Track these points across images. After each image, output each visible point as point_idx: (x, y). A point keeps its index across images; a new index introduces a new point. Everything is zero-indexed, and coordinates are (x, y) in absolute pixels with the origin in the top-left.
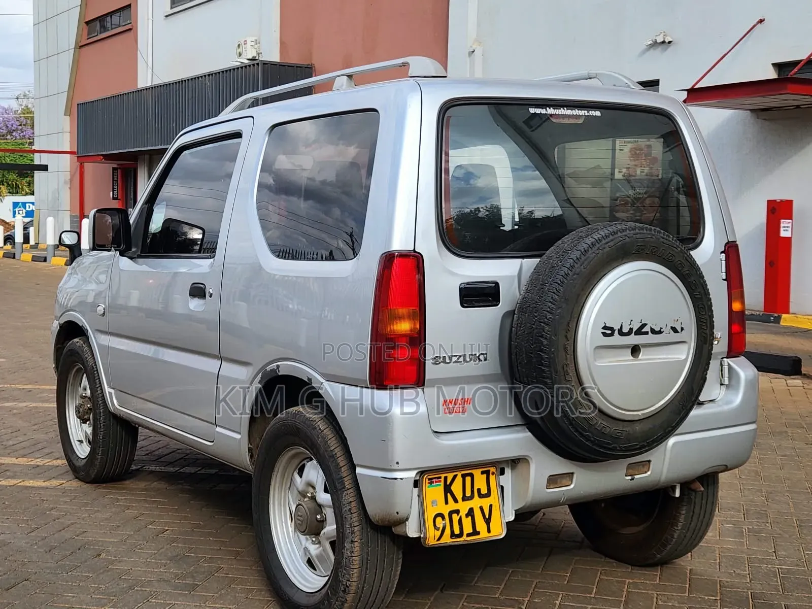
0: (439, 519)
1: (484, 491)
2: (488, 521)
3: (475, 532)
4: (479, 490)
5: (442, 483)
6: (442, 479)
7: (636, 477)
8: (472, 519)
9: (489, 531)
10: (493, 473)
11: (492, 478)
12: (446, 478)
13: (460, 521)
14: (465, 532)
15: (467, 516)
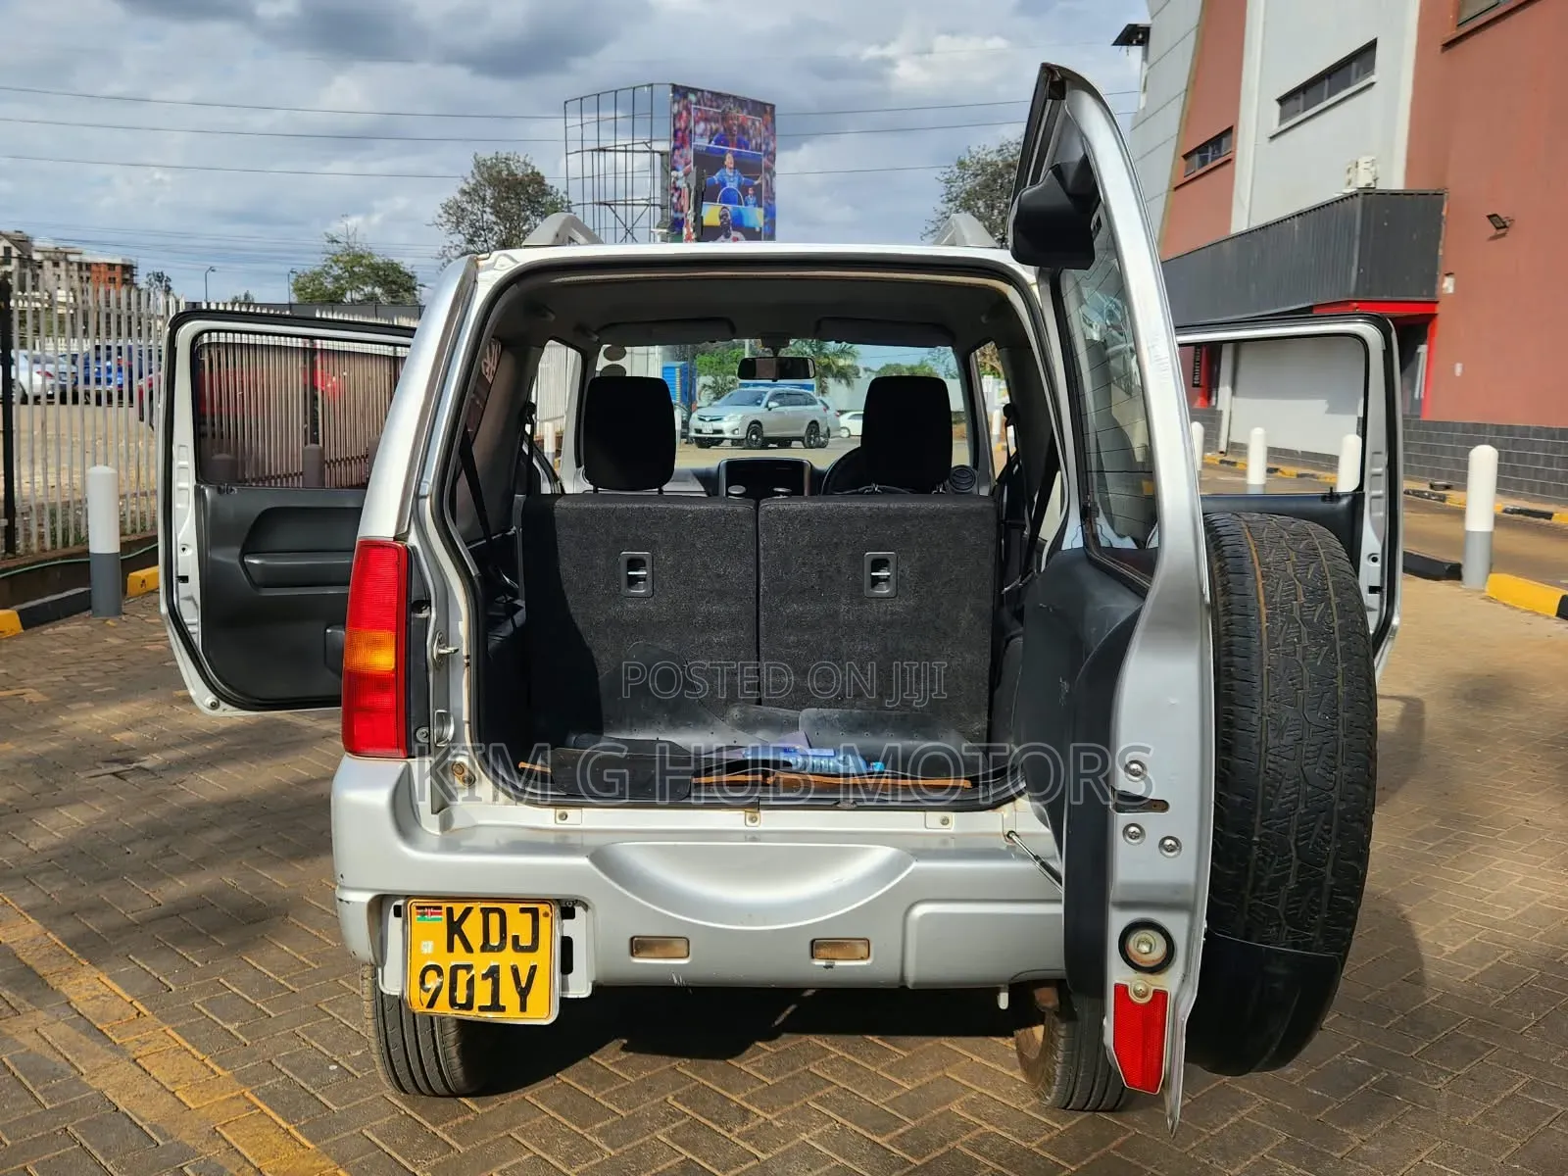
0: (431, 974)
1: (525, 941)
2: (524, 993)
3: (496, 1006)
4: (516, 939)
5: (444, 917)
6: (444, 911)
7: (838, 963)
8: (493, 984)
9: (523, 1008)
10: (546, 915)
11: (544, 923)
12: (450, 911)
13: (471, 983)
14: (477, 1003)
15: (485, 977)
